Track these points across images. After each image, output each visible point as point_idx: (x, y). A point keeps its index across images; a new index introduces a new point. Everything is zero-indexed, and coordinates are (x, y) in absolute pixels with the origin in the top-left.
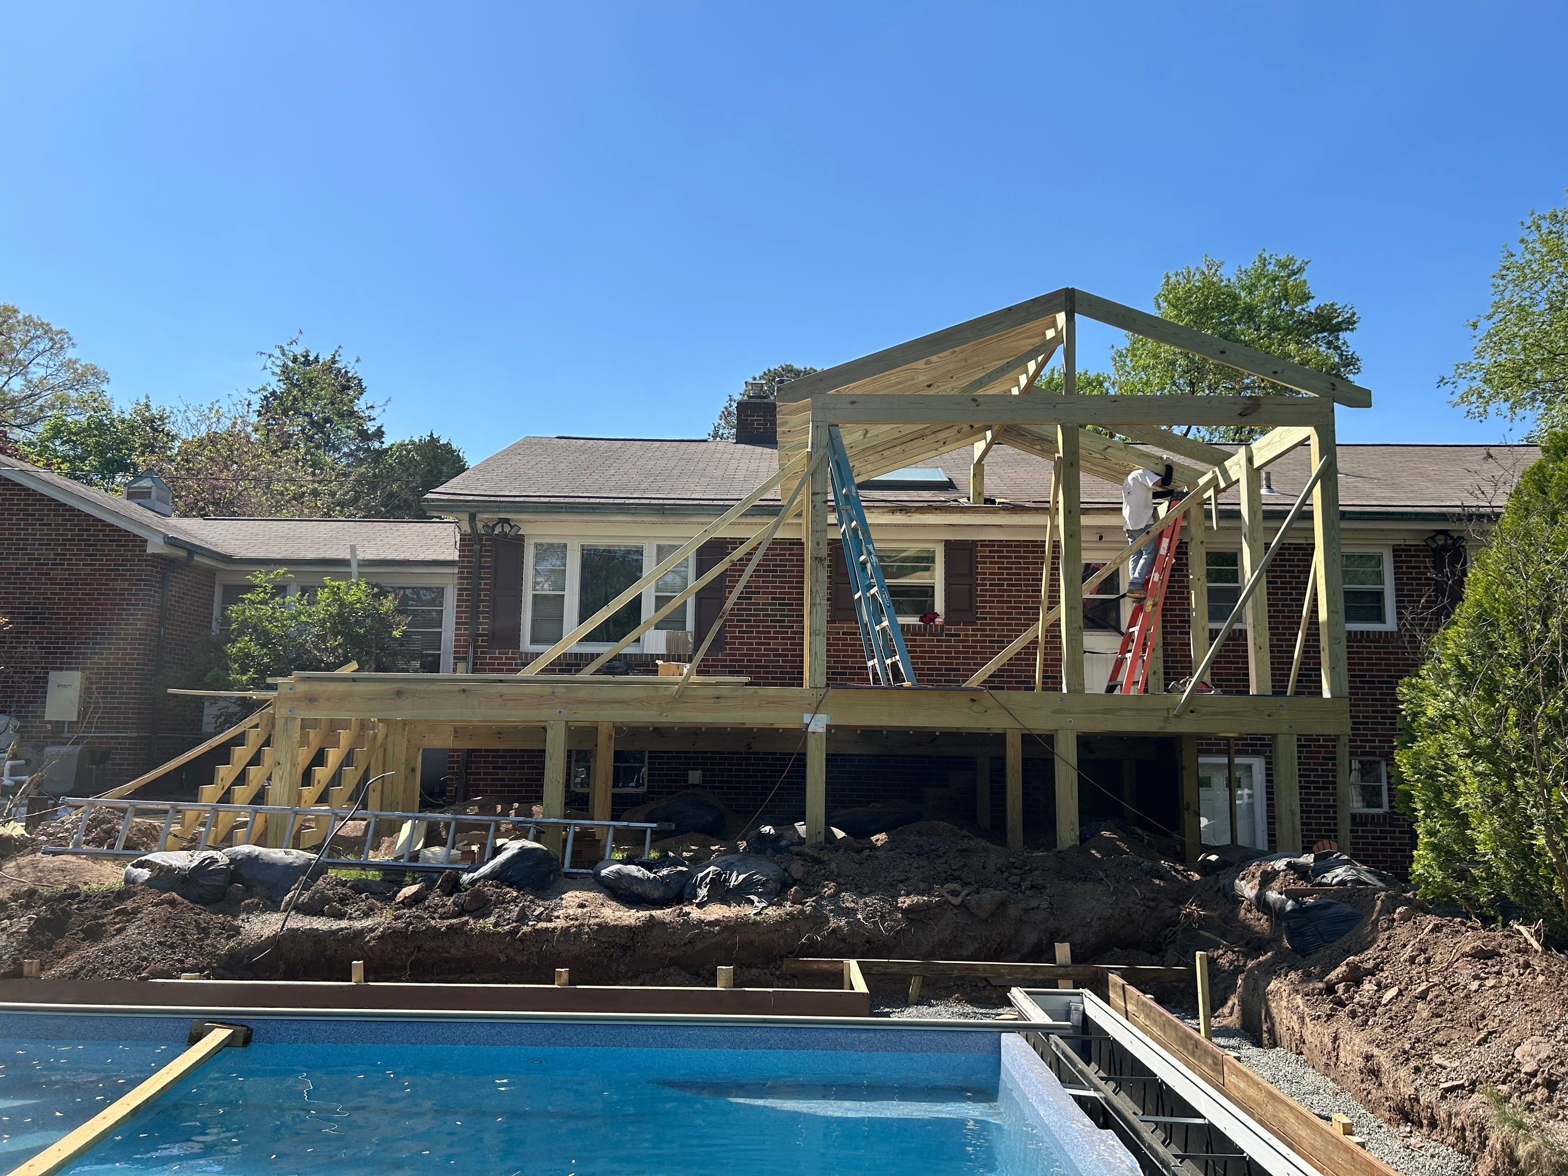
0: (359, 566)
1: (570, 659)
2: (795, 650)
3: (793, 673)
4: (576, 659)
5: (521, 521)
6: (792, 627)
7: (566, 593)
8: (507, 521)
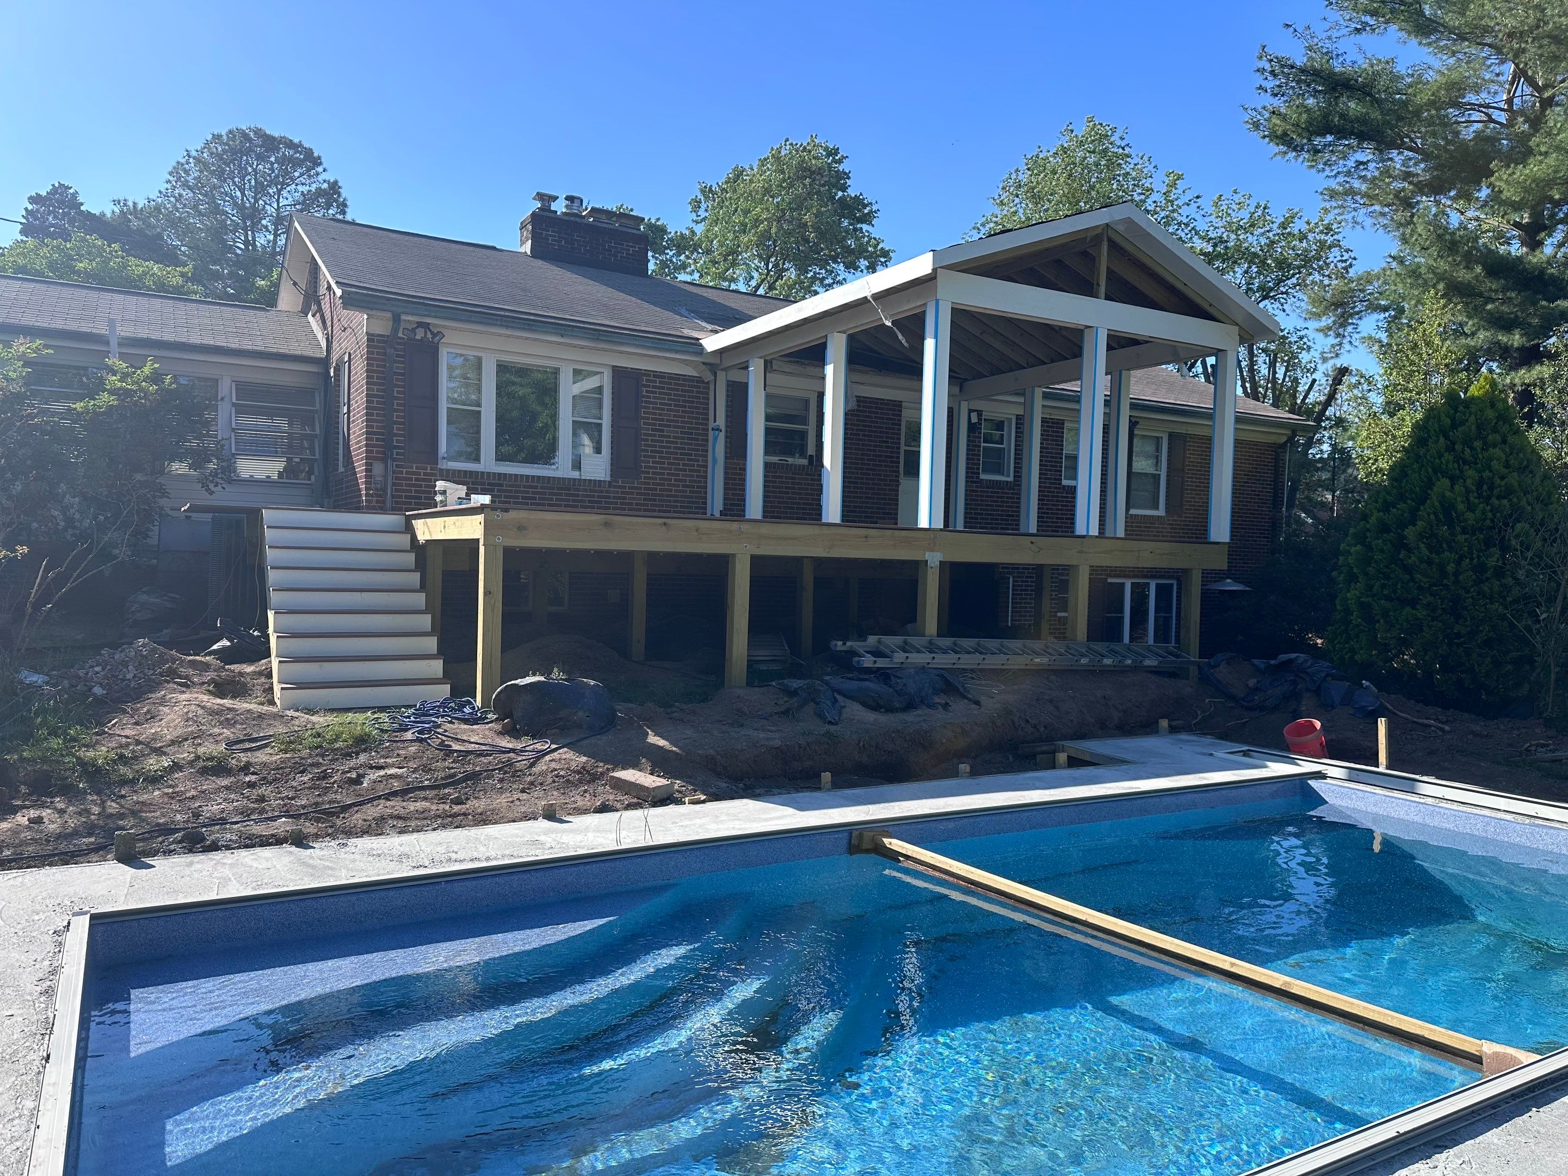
0: (120, 345)
1: (494, 479)
2: (700, 482)
3: (698, 503)
4: (500, 479)
5: (444, 327)
6: (698, 461)
7: (483, 410)
8: (426, 326)
